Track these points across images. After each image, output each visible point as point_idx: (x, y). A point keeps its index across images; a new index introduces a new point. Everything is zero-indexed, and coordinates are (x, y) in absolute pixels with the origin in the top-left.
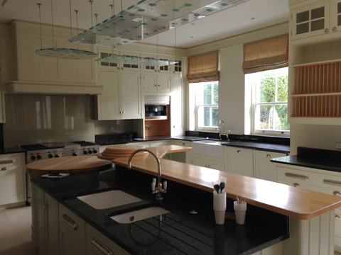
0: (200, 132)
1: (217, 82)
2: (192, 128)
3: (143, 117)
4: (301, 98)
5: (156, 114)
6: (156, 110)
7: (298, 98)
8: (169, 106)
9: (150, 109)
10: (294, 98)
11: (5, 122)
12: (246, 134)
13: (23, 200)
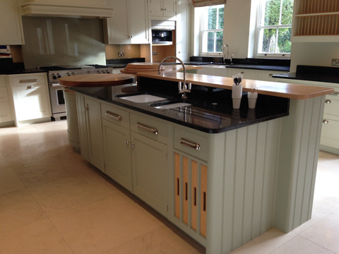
0: (203, 58)
1: (223, 6)
2: (196, 54)
3: (151, 42)
4: (305, 17)
5: (163, 39)
6: (163, 35)
7: (302, 17)
8: (175, 31)
9: (156, 34)
10: (298, 17)
11: (24, 44)
12: (249, 57)
13: (49, 116)
